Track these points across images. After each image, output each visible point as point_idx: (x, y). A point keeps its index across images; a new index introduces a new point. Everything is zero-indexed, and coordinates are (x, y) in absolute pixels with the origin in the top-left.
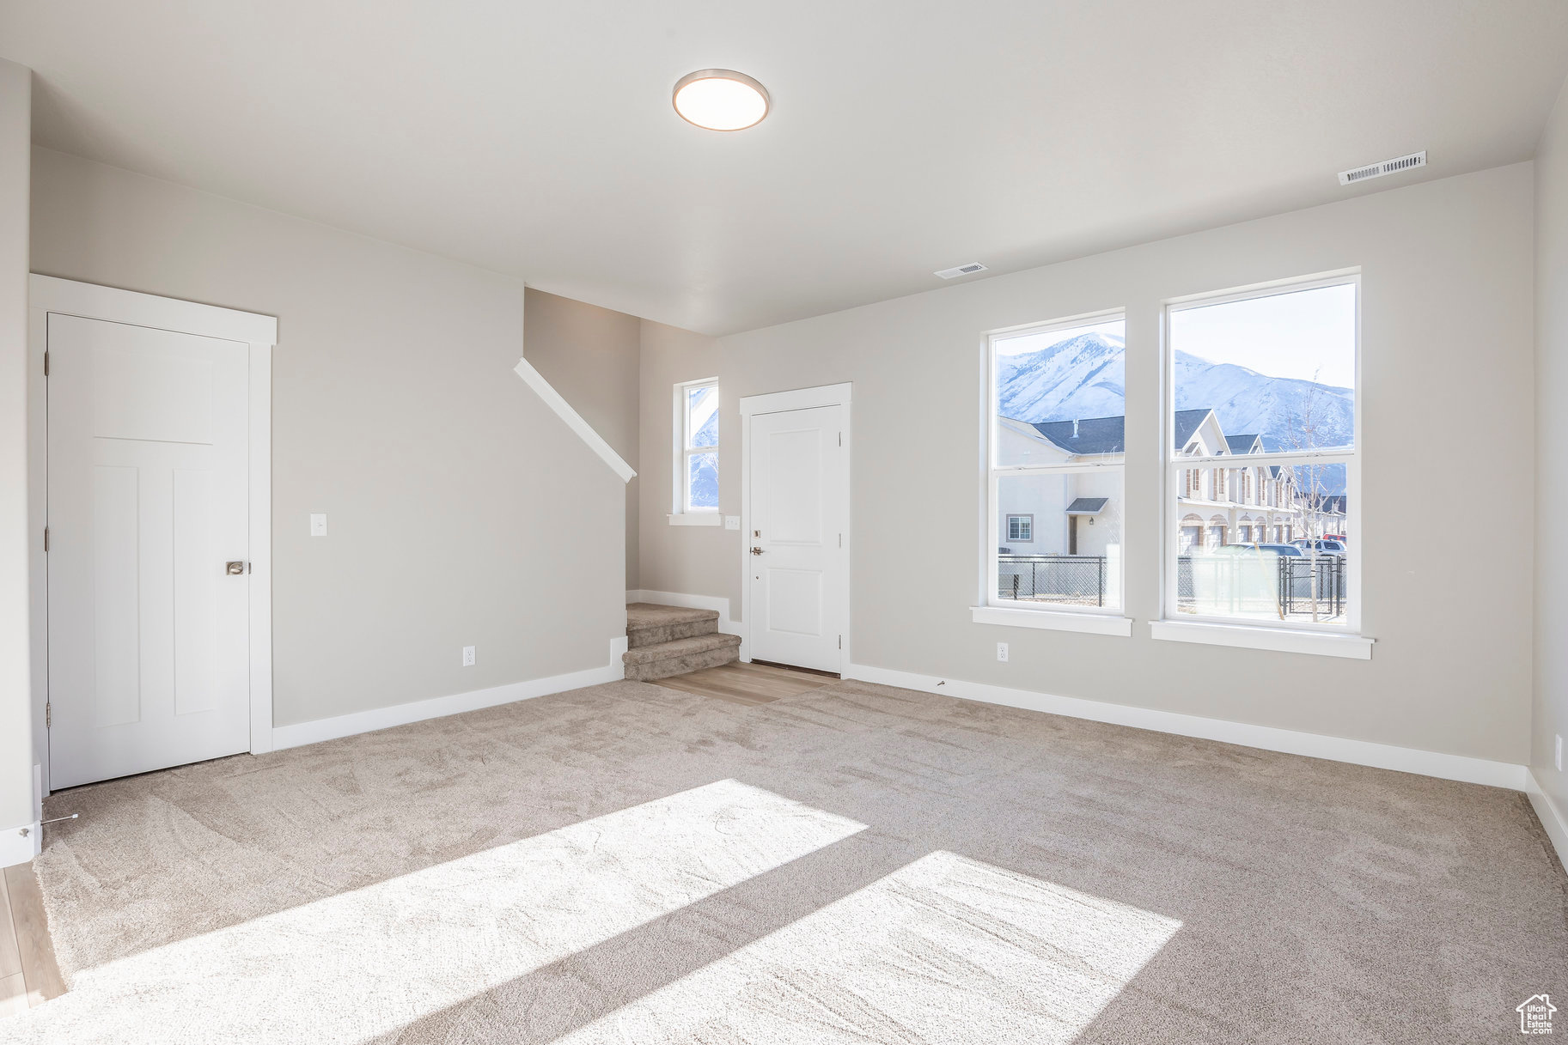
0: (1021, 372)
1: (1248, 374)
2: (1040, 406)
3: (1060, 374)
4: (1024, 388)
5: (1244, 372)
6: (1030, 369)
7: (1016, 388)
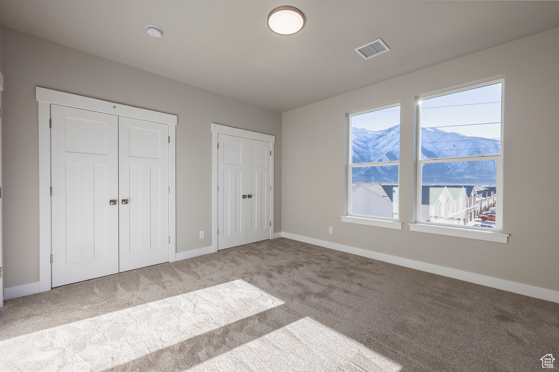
0: (380, 137)
1: (460, 136)
2: (386, 148)
3: (393, 137)
4: (381, 142)
5: (459, 135)
6: (383, 136)
7: (378, 142)
